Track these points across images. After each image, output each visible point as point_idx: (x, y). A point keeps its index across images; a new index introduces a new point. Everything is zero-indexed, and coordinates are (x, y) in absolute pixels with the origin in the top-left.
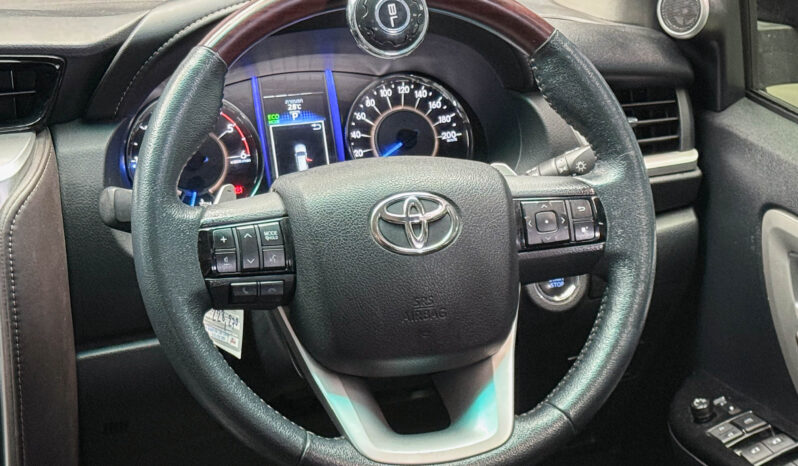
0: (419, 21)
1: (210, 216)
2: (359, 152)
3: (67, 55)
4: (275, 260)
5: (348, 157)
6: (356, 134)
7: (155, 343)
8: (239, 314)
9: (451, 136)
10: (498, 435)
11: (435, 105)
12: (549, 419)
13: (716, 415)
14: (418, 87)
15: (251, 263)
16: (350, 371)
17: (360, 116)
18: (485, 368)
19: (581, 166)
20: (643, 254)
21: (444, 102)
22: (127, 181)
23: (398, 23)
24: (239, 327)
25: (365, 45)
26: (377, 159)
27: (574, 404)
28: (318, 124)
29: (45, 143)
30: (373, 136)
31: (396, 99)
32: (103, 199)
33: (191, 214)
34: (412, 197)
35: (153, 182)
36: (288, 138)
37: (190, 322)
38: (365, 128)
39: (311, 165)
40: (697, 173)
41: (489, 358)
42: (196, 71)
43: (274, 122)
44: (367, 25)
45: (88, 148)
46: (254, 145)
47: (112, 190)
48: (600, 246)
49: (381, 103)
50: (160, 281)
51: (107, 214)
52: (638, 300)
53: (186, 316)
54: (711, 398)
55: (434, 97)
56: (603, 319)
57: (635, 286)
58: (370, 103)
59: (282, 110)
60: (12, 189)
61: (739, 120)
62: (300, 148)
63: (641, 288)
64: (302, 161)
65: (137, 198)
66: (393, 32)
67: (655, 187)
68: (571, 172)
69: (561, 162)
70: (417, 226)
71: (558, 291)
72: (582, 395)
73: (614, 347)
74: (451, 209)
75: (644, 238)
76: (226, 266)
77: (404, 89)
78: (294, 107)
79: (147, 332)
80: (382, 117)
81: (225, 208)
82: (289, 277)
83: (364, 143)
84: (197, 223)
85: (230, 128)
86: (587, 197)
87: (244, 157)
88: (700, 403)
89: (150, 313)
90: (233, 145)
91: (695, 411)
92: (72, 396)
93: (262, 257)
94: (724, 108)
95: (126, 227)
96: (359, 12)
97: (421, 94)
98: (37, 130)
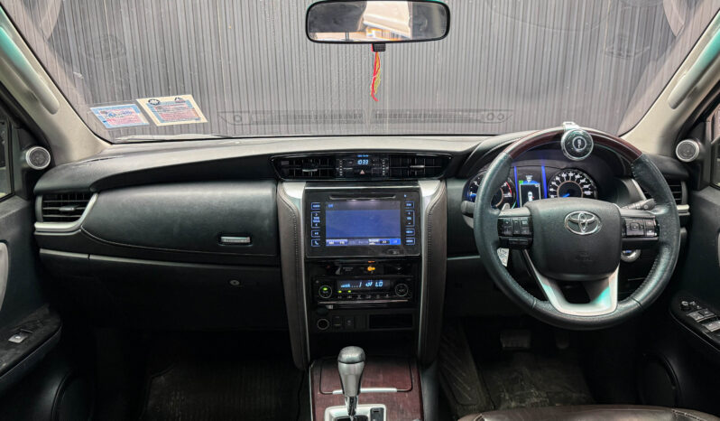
0: (589, 146)
1: (502, 214)
2: (552, 196)
3: (454, 154)
4: (526, 232)
5: (548, 197)
6: (552, 190)
7: (479, 257)
8: (507, 250)
9: (588, 193)
10: (611, 309)
11: (583, 181)
12: (632, 304)
13: (691, 309)
14: (576, 174)
15: (517, 232)
16: (552, 276)
17: (554, 183)
18: (605, 282)
19: (646, 207)
20: (675, 243)
21: (587, 180)
22: (473, 199)
23: (581, 147)
24: (507, 255)
25: (567, 154)
26: (559, 198)
27: (642, 300)
28: (537, 185)
29: (443, 185)
30: (558, 191)
31: (568, 178)
32: (463, 205)
33: (496, 212)
34: (582, 213)
35: (483, 199)
36: (526, 189)
37: (493, 252)
38: (555, 187)
39: (534, 199)
40: (688, 214)
41: (607, 278)
42: (501, 161)
43: (521, 183)
44: (569, 147)
45: (457, 187)
46: (514, 191)
47: (466, 202)
48: (656, 239)
49: (562, 179)
50: (483, 236)
51: (464, 210)
52: (671, 261)
53: (491, 248)
54: (689, 301)
55: (582, 179)
56: (656, 267)
57: (671, 255)
58: (558, 178)
59: (525, 180)
60: (432, 199)
61: (708, 195)
62: (530, 193)
63: (673, 257)
64: (530, 198)
65: (476, 205)
66: (578, 150)
67: (680, 217)
68: (642, 208)
69: (638, 205)
70: (584, 224)
71: (629, 254)
72: (646, 296)
73: (660, 279)
74: (597, 219)
75: (675, 237)
76: (507, 233)
77: (571, 175)
78: (529, 178)
79: (477, 253)
80: (562, 184)
81: (507, 212)
82: (530, 239)
83: (554, 193)
84: (497, 216)
85: (505, 184)
86: (652, 219)
87: (509, 195)
88: (684, 303)
89: (478, 247)
90: (506, 190)
91: (682, 305)
92: (444, 272)
93: (521, 230)
94: (701, 189)
95: (471, 215)
96: (566, 141)
97: (578, 176)
98: (441, 180)
